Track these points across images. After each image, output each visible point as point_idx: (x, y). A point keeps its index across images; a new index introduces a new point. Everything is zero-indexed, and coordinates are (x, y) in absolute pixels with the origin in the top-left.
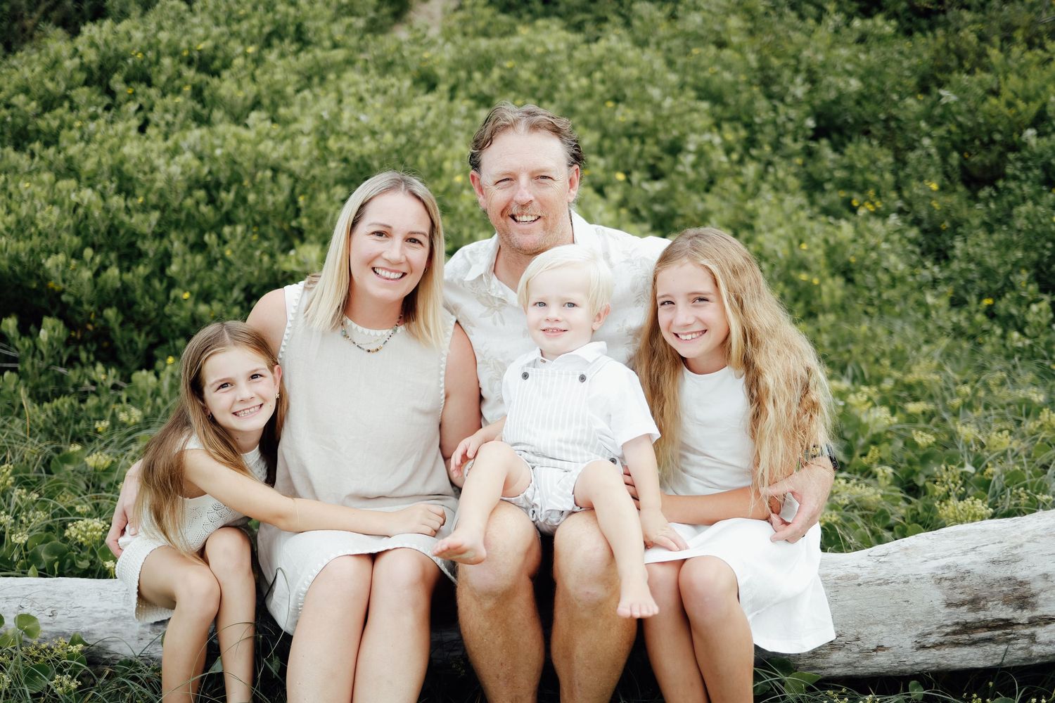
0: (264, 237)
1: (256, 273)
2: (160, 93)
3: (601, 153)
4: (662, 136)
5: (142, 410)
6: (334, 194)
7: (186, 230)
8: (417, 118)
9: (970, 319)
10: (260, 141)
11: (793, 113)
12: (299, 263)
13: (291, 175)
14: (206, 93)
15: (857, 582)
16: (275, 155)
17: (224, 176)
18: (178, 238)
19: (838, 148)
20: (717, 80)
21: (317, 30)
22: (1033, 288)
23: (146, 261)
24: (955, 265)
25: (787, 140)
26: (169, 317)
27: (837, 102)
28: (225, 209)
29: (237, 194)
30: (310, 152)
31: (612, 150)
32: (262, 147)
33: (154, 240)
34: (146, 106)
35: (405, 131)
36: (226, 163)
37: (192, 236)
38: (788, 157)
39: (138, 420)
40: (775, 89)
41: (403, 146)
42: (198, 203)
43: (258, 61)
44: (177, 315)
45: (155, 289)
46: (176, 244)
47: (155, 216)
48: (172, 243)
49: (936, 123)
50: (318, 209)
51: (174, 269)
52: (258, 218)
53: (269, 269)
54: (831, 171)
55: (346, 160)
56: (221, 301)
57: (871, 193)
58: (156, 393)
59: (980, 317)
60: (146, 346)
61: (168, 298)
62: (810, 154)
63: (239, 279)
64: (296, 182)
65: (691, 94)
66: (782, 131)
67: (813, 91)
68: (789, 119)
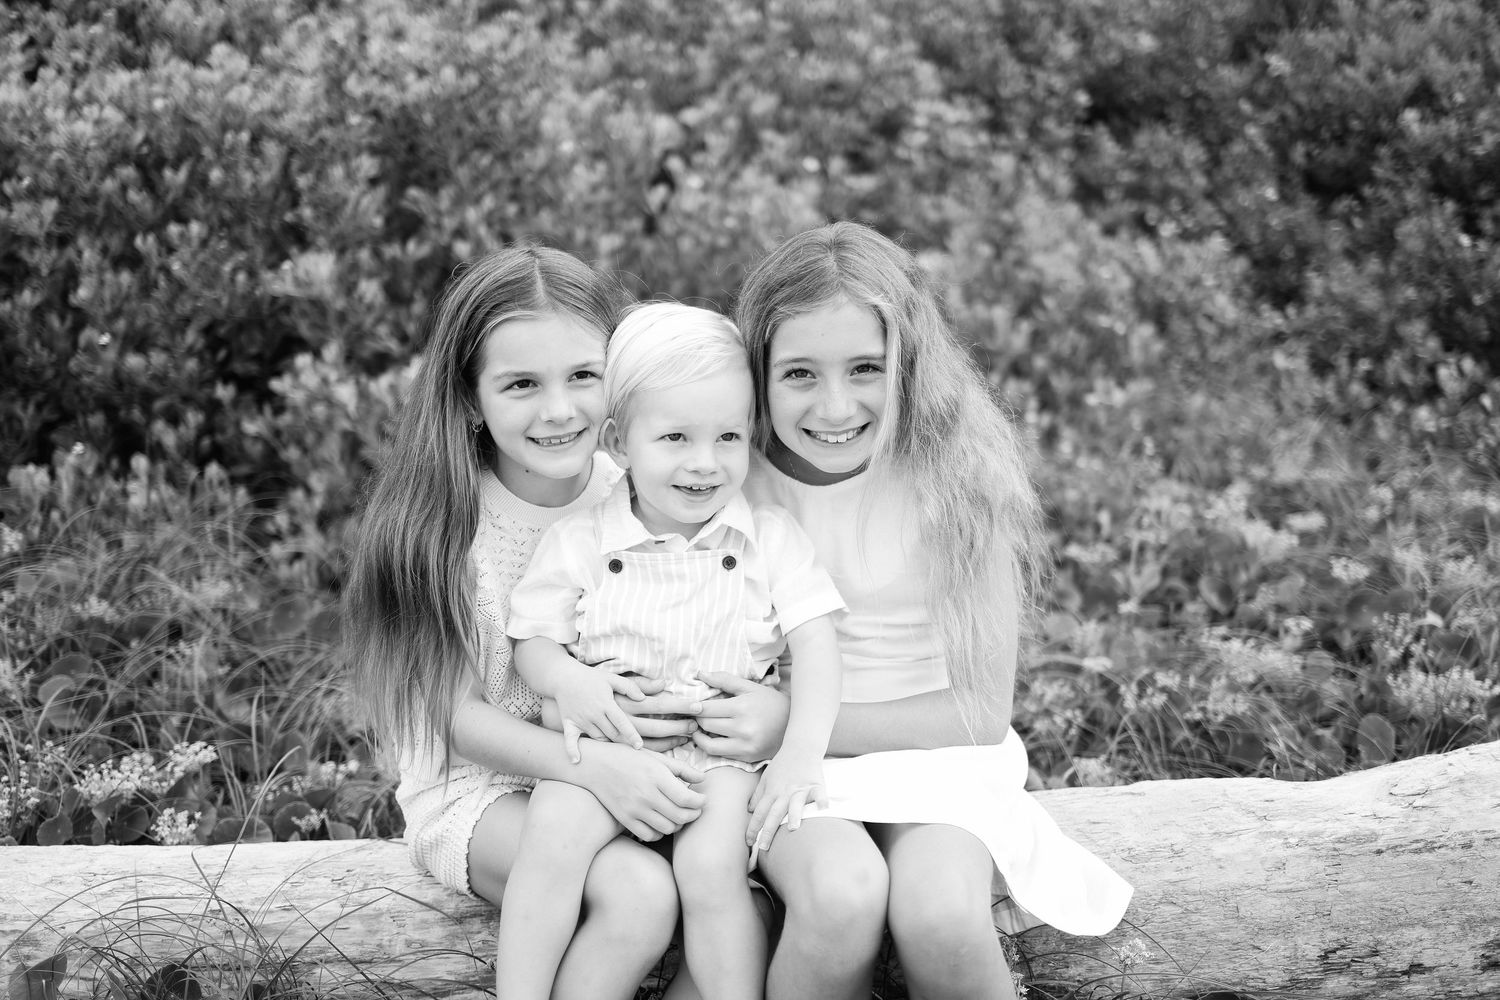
0: (238, 244)
1: (225, 301)
2: (64, 20)
3: (780, 127)
4: (868, 106)
5: (24, 529)
6: (358, 169)
7: (105, 234)
8: (496, 46)
9: (1341, 390)
10: (230, 87)
11: (1058, 82)
12: (298, 282)
13: (282, 138)
14: (142, 22)
15: (1374, 846)
16: (255, 107)
17: (169, 145)
18: (92, 246)
19: (1123, 137)
20: (943, 30)
22: (1433, 343)
23: (35, 282)
24: (1311, 312)
25: (1050, 124)
26: (77, 376)
27: (1120, 68)
28: (170, 198)
29: (192, 174)
30: (315, 102)
31: (796, 124)
32: (233, 96)
33: (49, 249)
34: (41, 39)
35: (476, 68)
36: (173, 123)
37: (115, 243)
38: (1051, 149)
39: (16, 548)
40: (1028, 48)
41: (473, 92)
42: (124, 188)
44: (90, 373)
45: (51, 330)
46: (87, 254)
47: (50, 207)
48: (80, 253)
49: (1262, 104)
50: (331, 192)
51: (83, 293)
52: (227, 214)
53: (248, 296)
54: (1113, 173)
55: (376, 114)
56: (166, 349)
57: (1175, 205)
58: (48, 504)
59: (1357, 389)
60: (37, 425)
61: (75, 345)
62: (1081, 146)
63: (196, 311)
64: (292, 152)
65: (909, 46)
66: (1042, 111)
67: (1085, 52)
68: (1051, 92)
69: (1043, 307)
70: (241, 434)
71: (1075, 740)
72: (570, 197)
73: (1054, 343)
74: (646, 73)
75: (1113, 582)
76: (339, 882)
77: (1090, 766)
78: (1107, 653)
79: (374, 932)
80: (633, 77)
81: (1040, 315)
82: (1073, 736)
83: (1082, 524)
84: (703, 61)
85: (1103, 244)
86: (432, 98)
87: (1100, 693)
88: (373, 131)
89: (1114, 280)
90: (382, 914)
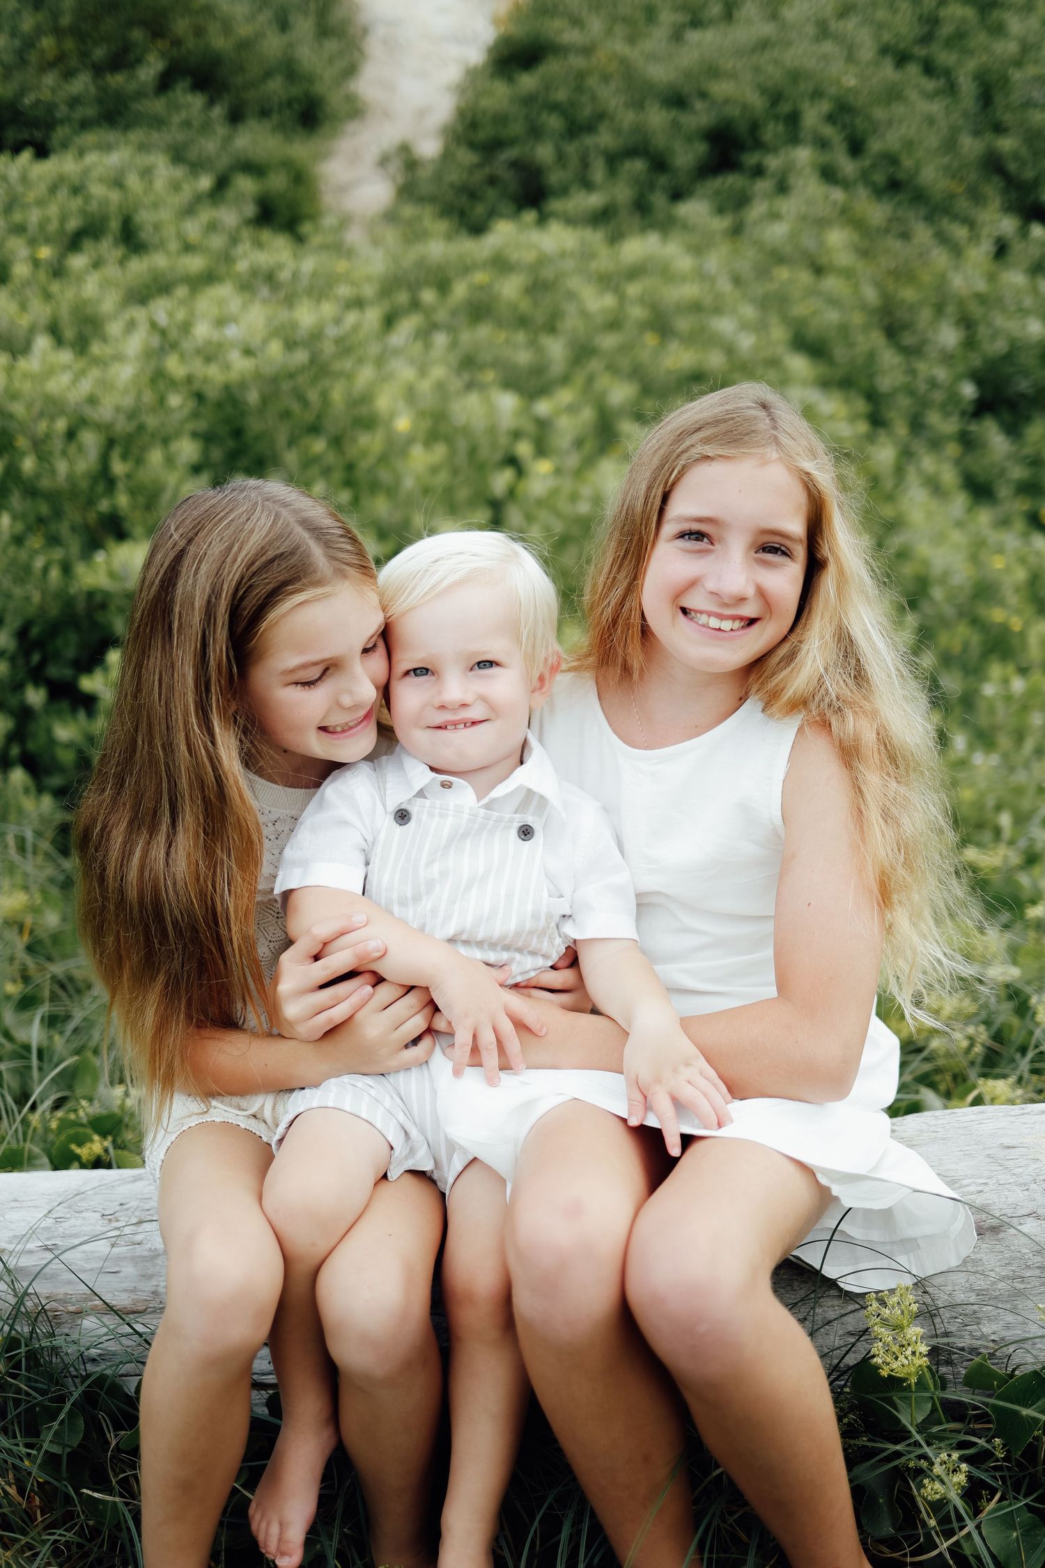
0: (53, 540)
1: (36, 598)
3: (640, 417)
6: (178, 453)
8: (327, 322)
10: (49, 376)
11: (941, 374)
12: (112, 575)
13: (98, 427)
16: (74, 395)
19: (1013, 430)
20: (817, 321)
21: (157, 227)
25: (934, 419)
27: (1009, 357)
32: (50, 384)
35: (305, 344)
38: (936, 444)
40: (908, 340)
41: (302, 370)
43: (58, 271)
50: (149, 477)
52: (44, 508)
53: (61, 593)
54: (1003, 468)
55: (200, 397)
62: (968, 442)
63: (8, 609)
64: (110, 443)
65: (779, 333)
66: (924, 403)
67: (970, 343)
68: (933, 384)
69: (930, 599)
70: (52, 741)
71: (979, 1060)
72: (409, 483)
73: (944, 638)
74: (495, 364)
75: (1018, 886)
76: (108, 1217)
77: (1000, 1087)
78: (1015, 962)
79: (149, 1277)
80: (482, 367)
81: (926, 607)
82: (977, 1054)
83: (980, 826)
84: (556, 349)
85: (994, 536)
86: (258, 376)
87: (1008, 1006)
88: (195, 415)
89: (1008, 570)
90: (159, 1255)
